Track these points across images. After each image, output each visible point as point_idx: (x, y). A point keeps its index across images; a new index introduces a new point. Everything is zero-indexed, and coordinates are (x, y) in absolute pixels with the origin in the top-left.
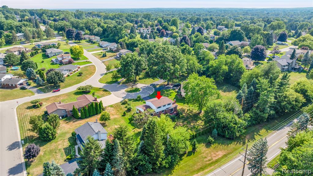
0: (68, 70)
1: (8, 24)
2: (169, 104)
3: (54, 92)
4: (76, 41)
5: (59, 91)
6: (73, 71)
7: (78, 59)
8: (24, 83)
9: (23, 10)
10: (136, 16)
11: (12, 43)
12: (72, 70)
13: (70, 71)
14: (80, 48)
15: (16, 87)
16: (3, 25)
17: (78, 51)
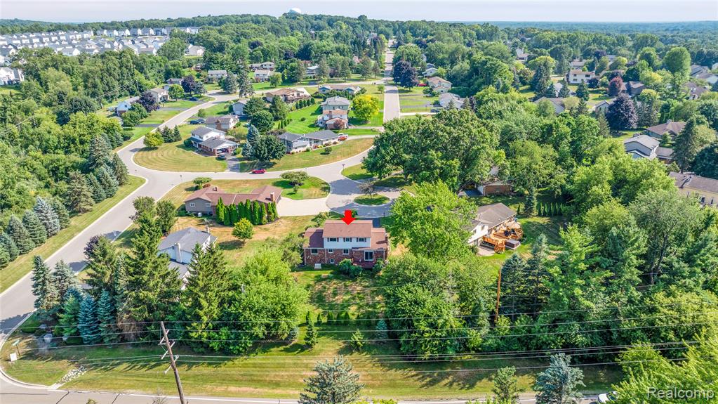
0: (311, 139)
1: (318, 48)
2: (362, 240)
3: (254, 173)
4: (403, 88)
5: (263, 173)
6: (324, 143)
7: (364, 122)
8: (229, 150)
9: (391, 22)
10: (618, 40)
11: (296, 81)
12: (322, 141)
13: (317, 141)
14: (371, 101)
15: (213, 154)
16: (311, 49)
17: (364, 106)
